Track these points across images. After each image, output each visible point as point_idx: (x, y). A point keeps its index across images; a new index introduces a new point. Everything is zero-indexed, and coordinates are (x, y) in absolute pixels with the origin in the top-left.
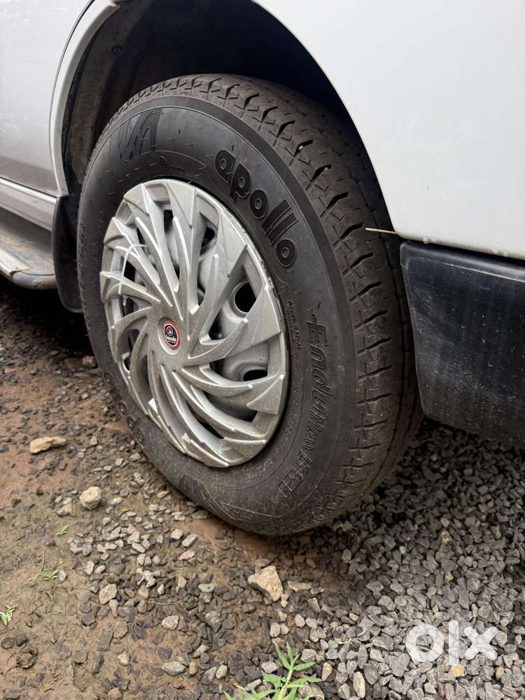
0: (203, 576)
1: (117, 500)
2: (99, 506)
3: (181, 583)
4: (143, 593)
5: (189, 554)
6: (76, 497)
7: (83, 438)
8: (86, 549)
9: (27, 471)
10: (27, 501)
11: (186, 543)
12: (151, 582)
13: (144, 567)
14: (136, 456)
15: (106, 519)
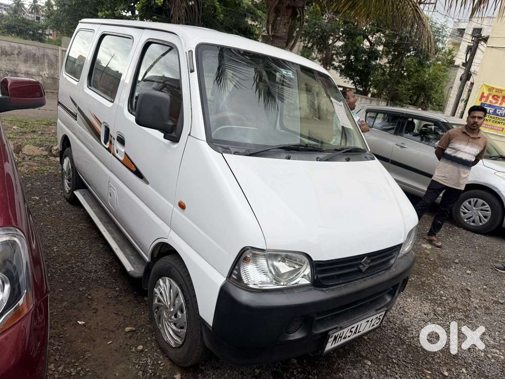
0: (163, 374)
1: (146, 350)
2: (142, 351)
3: (158, 374)
4: (148, 375)
5: (161, 368)
6: (136, 347)
7: (140, 329)
8: (137, 362)
9: (124, 337)
10: (124, 346)
11: (162, 365)
12: (151, 372)
13: (150, 369)
14: (154, 338)
15: (143, 355)
